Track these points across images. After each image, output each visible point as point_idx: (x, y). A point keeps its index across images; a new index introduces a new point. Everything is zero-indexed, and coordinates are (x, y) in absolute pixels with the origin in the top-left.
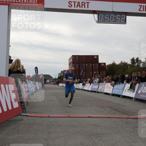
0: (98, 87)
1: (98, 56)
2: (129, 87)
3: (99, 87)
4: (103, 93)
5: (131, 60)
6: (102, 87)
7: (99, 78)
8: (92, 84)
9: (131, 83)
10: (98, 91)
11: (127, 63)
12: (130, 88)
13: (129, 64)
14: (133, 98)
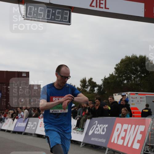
0: (25, 124)
1: (28, 74)
2: (75, 125)
3: (28, 125)
4: (33, 135)
5: (81, 81)
6: (32, 124)
7: (28, 110)
8: (16, 120)
9: (78, 119)
10: (26, 131)
11: (75, 86)
12: (76, 127)
13: (78, 88)
14: (81, 142)
